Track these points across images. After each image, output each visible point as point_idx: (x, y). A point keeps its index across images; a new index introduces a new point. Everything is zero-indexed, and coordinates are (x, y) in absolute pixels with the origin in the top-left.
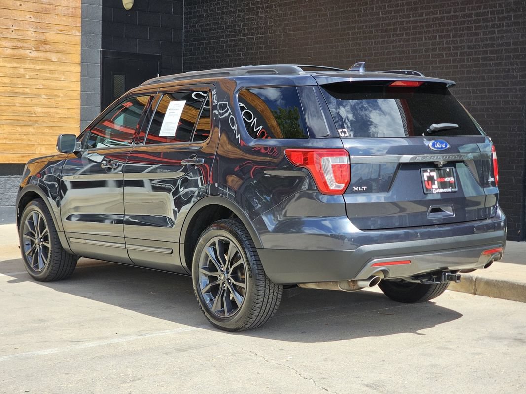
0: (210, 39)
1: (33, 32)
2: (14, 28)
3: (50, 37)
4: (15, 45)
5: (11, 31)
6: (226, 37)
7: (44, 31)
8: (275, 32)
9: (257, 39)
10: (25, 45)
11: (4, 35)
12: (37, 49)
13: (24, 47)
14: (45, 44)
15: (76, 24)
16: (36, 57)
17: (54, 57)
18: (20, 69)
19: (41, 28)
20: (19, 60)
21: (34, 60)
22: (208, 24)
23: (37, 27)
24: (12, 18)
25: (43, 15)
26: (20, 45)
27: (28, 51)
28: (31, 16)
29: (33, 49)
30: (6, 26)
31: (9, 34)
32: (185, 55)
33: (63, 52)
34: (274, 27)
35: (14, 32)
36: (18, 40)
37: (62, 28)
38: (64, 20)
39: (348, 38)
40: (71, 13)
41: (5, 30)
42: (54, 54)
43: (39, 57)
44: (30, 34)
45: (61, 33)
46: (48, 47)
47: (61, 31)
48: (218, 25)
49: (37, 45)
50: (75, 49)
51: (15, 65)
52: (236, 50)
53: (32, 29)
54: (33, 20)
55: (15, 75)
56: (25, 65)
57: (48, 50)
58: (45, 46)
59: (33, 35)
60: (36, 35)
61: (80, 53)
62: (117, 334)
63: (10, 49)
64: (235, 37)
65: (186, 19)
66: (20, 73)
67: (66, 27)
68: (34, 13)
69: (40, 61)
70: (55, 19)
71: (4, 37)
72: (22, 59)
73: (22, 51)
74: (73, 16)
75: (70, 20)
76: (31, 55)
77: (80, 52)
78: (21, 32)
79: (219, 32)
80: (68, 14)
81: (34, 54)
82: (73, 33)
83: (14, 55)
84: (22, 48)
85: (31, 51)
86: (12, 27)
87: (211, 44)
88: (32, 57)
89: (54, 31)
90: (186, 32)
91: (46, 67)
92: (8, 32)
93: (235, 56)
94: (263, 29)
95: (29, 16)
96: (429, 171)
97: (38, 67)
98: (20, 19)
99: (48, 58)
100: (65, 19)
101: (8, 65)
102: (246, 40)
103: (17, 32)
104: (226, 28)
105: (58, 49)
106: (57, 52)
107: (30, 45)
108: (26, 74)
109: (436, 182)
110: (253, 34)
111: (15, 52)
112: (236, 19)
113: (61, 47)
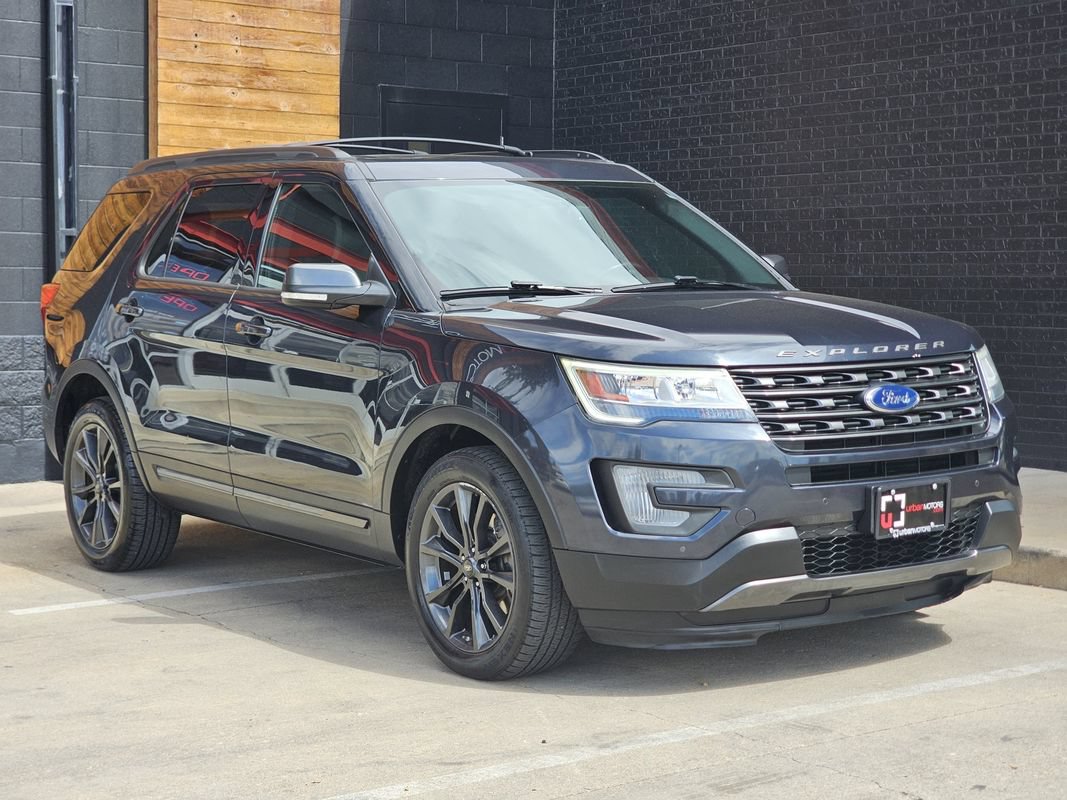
0: (619, 57)
1: (239, 49)
2: (198, 39)
3: (276, 59)
4: (202, 78)
5: (193, 48)
6: (655, 52)
7: (261, 46)
8: (771, 35)
9: (728, 53)
10: (223, 77)
11: (177, 56)
12: (248, 86)
13: (220, 82)
14: (265, 74)
15: (330, 30)
16: (246, 104)
17: (284, 103)
18: (210, 130)
19: (256, 38)
20: (209, 110)
21: (242, 110)
22: (611, 26)
23: (248, 38)
24: (195, 17)
25: (260, 10)
26: (211, 76)
27: (229, 90)
28: (235, 14)
29: (240, 86)
30: (181, 34)
31: (188, 54)
32: (559, 94)
33: (302, 91)
34: (770, 24)
35: (198, 49)
36: (208, 66)
37: (299, 38)
38: (303, 22)
39: (950, 44)
40: (319, 5)
41: (180, 44)
42: (285, 95)
43: (251, 103)
44: (233, 52)
45: (297, 49)
46: (270, 81)
47: (298, 44)
48: (636, 25)
49: (247, 76)
50: (328, 84)
51: (202, 120)
52: (680, 80)
53: (238, 43)
54: (239, 21)
55: (201, 144)
56: (222, 122)
57: (271, 87)
58: (264, 78)
59: (240, 54)
60: (245, 55)
61: (339, 93)
62: (544, 742)
63: (190, 87)
64: (675, 50)
65: (561, 15)
66: (211, 137)
67: (310, 35)
68: (241, 7)
69: (255, 112)
70: (285, 19)
71: (180, 59)
72: (215, 107)
73: (216, 91)
74: (324, 12)
75: (317, 21)
76: (235, 98)
77: (338, 90)
78: (215, 47)
79: (637, 41)
80: (313, 8)
81: (242, 96)
82: (324, 50)
83: (200, 100)
84: (216, 83)
85: (235, 90)
86: (195, 39)
87: (619, 69)
88: (237, 103)
89: (282, 45)
90: (561, 44)
91: (267, 125)
92: (188, 49)
93: (677, 92)
94: (744, 30)
95: (230, 14)
97: (249, 125)
98: (212, 19)
99: (271, 104)
100: (305, 19)
101: (187, 121)
102: (702, 56)
103: (206, 49)
104: (654, 32)
105: (291, 86)
106: (290, 91)
107: (233, 76)
108: (225, 140)
110: (718, 42)
111: (201, 92)
112: (679, 12)
113: (298, 81)
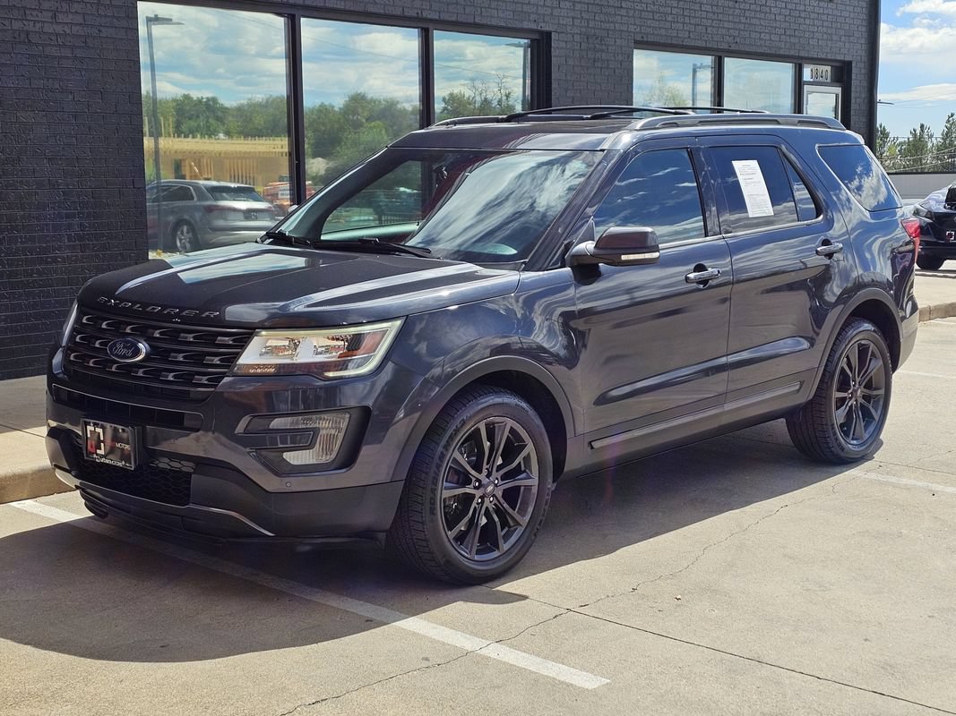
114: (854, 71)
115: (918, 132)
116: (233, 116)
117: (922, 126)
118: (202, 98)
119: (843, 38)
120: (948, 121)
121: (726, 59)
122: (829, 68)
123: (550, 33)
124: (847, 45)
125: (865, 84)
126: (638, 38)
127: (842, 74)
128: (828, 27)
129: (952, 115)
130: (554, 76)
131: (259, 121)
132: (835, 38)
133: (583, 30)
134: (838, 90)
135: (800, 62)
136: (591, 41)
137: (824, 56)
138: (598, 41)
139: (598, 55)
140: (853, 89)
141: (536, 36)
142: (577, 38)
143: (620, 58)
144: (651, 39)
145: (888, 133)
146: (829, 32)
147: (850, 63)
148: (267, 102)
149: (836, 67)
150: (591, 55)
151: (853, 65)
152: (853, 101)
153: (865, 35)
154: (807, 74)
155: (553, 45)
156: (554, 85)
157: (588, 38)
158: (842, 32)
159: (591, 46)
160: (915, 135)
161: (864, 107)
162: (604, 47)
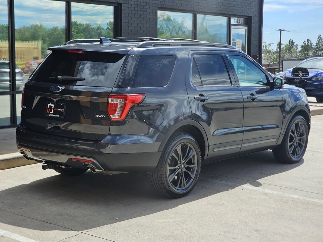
96: (51, 103)
109: (53, 110)
114: (253, 20)
115: (306, 42)
116: (18, 32)
117: (308, 40)
118: (5, 25)
119: (248, 7)
120: (319, 38)
121: (198, 15)
122: (242, 19)
123: (122, 4)
124: (250, 10)
125: (258, 25)
126: (160, 6)
127: (248, 22)
128: (241, 2)
129: (320, 35)
130: (123, 21)
131: (27, 34)
132: (244, 7)
133: (136, 3)
134: (246, 28)
135: (230, 16)
136: (139, 7)
137: (239, 14)
138: (142, 7)
139: (142, 13)
140: (252, 27)
141: (116, 5)
142: (133, 6)
143: (152, 14)
144: (165, 6)
145: (294, 43)
146: (242, 4)
147: (251, 17)
148: (32, 27)
149: (245, 18)
150: (139, 13)
151: (252, 18)
152: (252, 32)
153: (257, 6)
154: (233, 21)
155: (122, 8)
156: (123, 25)
157: (138, 6)
158: (247, 5)
159: (139, 9)
160: (305, 43)
161: (257, 35)
162: (145, 10)
